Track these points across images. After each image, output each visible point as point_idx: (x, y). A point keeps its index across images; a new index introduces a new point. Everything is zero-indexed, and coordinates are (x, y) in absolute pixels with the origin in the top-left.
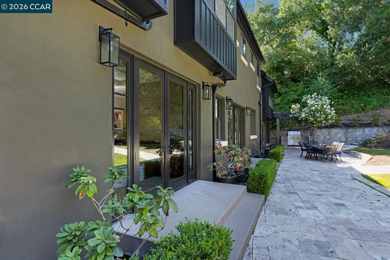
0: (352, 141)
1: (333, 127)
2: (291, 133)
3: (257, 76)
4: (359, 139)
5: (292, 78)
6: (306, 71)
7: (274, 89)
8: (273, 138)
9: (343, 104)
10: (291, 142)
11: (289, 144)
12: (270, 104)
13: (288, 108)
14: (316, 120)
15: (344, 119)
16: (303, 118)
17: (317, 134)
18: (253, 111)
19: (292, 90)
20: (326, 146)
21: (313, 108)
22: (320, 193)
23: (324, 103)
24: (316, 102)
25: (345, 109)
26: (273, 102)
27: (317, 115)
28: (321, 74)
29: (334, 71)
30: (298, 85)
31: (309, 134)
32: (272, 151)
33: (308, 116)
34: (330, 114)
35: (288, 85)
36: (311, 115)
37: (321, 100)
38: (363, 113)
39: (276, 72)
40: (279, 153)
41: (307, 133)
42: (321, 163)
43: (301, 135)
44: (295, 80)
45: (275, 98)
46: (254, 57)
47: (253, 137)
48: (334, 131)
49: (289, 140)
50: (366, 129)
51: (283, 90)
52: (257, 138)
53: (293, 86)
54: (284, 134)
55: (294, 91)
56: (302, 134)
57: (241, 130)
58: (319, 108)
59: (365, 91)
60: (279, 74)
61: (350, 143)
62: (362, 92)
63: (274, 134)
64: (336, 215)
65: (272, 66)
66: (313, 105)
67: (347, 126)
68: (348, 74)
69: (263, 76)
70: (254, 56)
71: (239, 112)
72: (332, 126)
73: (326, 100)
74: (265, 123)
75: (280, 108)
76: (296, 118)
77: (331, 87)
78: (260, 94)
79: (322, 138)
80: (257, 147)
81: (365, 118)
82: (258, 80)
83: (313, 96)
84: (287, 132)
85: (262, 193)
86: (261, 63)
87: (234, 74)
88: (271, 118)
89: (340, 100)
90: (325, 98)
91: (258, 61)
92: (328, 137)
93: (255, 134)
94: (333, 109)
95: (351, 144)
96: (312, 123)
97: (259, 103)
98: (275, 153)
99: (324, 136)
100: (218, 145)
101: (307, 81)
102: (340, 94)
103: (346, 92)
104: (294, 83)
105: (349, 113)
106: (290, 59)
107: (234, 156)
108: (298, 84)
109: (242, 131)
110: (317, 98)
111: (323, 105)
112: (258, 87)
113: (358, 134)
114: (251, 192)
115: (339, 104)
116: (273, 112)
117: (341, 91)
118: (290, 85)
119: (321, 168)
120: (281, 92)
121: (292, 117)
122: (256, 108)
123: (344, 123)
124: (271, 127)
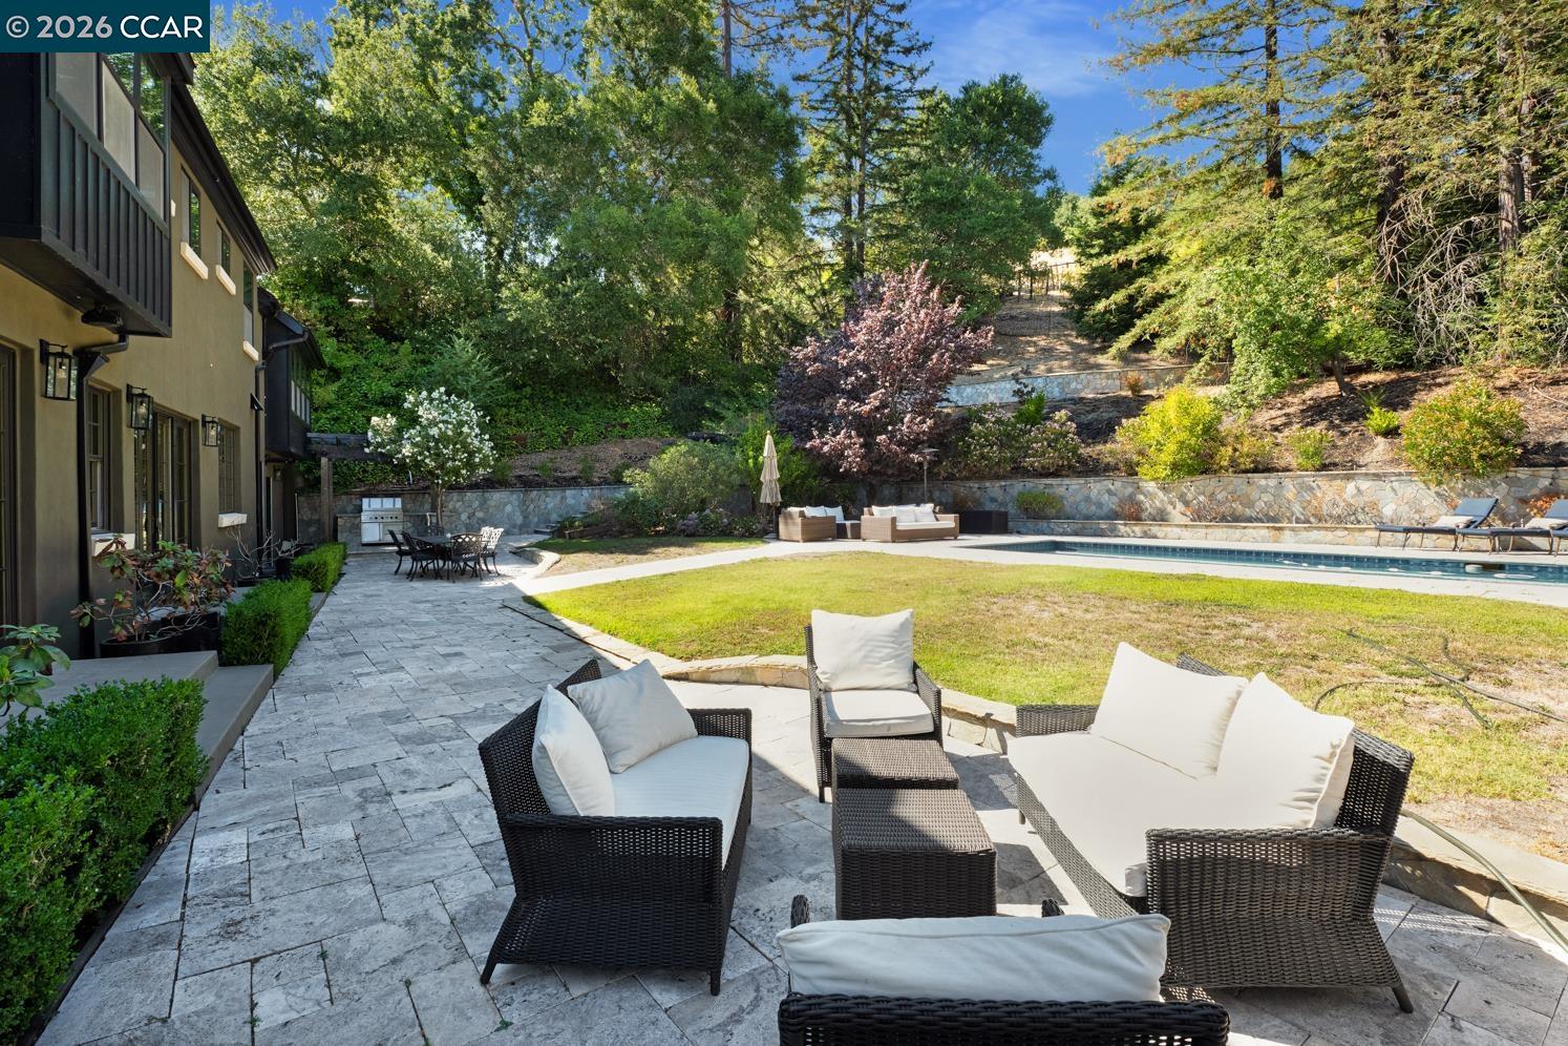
0: (537, 525)
1: (493, 487)
2: (371, 505)
3: (246, 309)
4: (554, 517)
5: (379, 322)
6: (422, 310)
7: (311, 356)
8: (309, 523)
9: (519, 424)
10: (371, 532)
11: (366, 539)
12: (297, 404)
13: (362, 420)
14: (442, 467)
15: (520, 465)
16: (404, 457)
17: (450, 507)
18: (229, 432)
19: (376, 364)
20: (459, 537)
21: (434, 431)
22: (420, 642)
23: (465, 418)
24: (443, 415)
25: (525, 439)
26: (310, 398)
27: (445, 451)
28: (461, 331)
29: (495, 328)
30: (396, 352)
31: (427, 506)
32: (301, 560)
33: (421, 454)
34: (480, 450)
35: (362, 343)
36: (429, 449)
37: (455, 407)
38: (565, 452)
39: (319, 293)
40: (325, 564)
41: (422, 504)
42: (446, 584)
43: (404, 509)
44: (386, 331)
45: (318, 384)
46: (233, 244)
47: (227, 520)
48: (496, 497)
49: (364, 526)
50: (569, 493)
51: (346, 362)
52: (244, 521)
53: (382, 352)
54: (350, 508)
55: (382, 366)
56: (409, 506)
57: (181, 497)
58: (450, 433)
59: (569, 395)
60: (331, 301)
61: (533, 528)
62: (563, 395)
63: (314, 509)
64: (439, 671)
65: (304, 269)
66: (433, 423)
67: (527, 484)
68: (530, 343)
69: (269, 310)
70: (232, 240)
71: (175, 432)
72: (490, 484)
73: (469, 411)
74: (275, 471)
75: (336, 419)
76: (387, 458)
77: (489, 373)
78: (257, 371)
79: (464, 517)
80: (247, 551)
81: (568, 463)
82: (251, 321)
83: (435, 395)
84: (358, 502)
85: (267, 661)
86: (261, 263)
87: (164, 322)
88: (301, 453)
89: (513, 410)
90: (467, 406)
91: (245, 255)
92: (480, 514)
93: (237, 510)
94: (487, 437)
95: (536, 532)
96: (431, 473)
97: (253, 402)
98: (310, 565)
99: (471, 510)
100: (111, 545)
101: (424, 341)
102: (512, 394)
103: (528, 390)
104: (383, 341)
105: (535, 450)
106: (369, 262)
107: (173, 574)
108: (395, 345)
109: (186, 499)
110: (447, 402)
111: (461, 424)
112: (248, 347)
113: (550, 506)
114: (232, 664)
115: (510, 423)
116: (309, 435)
117: (517, 388)
118: (370, 345)
119: (443, 594)
120: (338, 365)
121: (371, 453)
122: (243, 419)
123: (520, 476)
124: (300, 482)
